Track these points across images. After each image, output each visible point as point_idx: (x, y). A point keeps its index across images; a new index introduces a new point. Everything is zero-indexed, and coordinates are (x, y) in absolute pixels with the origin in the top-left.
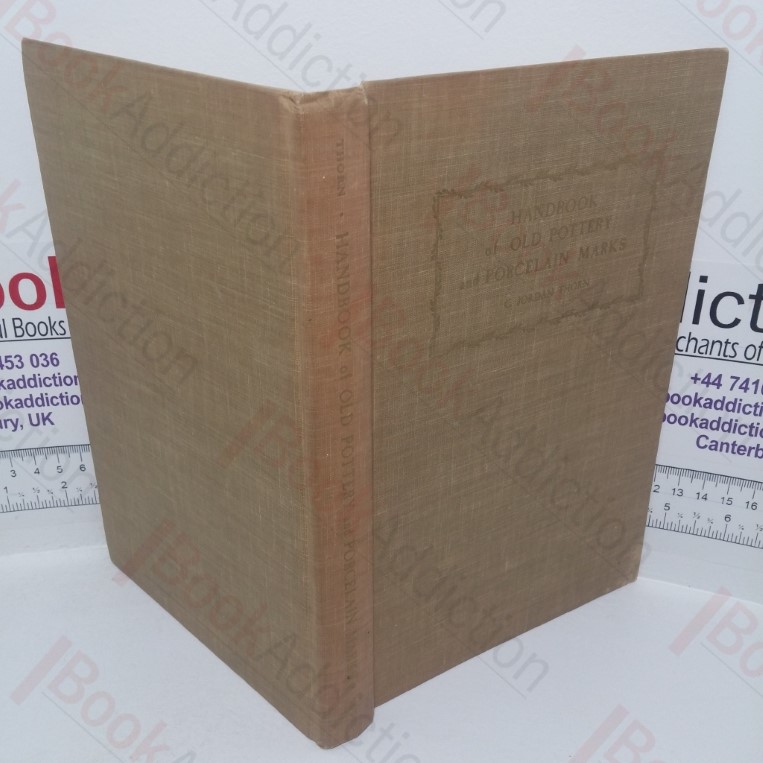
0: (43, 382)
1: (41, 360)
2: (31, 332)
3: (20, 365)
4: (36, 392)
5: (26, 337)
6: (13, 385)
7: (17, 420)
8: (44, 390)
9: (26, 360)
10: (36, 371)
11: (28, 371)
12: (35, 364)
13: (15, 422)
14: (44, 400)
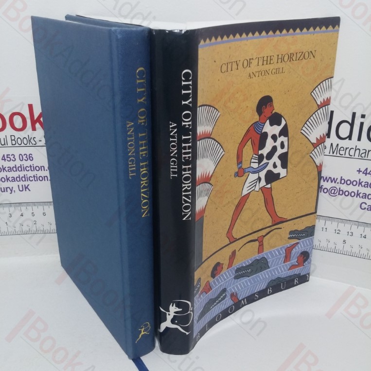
0: (25, 169)
1: (24, 157)
2: (20, 143)
3: (14, 159)
4: (22, 174)
5: (17, 145)
6: (10, 169)
7: (12, 188)
8: (25, 173)
9: (17, 157)
10: (22, 163)
11: (18, 163)
12: (21, 159)
13: (11, 188)
14: (26, 178)
